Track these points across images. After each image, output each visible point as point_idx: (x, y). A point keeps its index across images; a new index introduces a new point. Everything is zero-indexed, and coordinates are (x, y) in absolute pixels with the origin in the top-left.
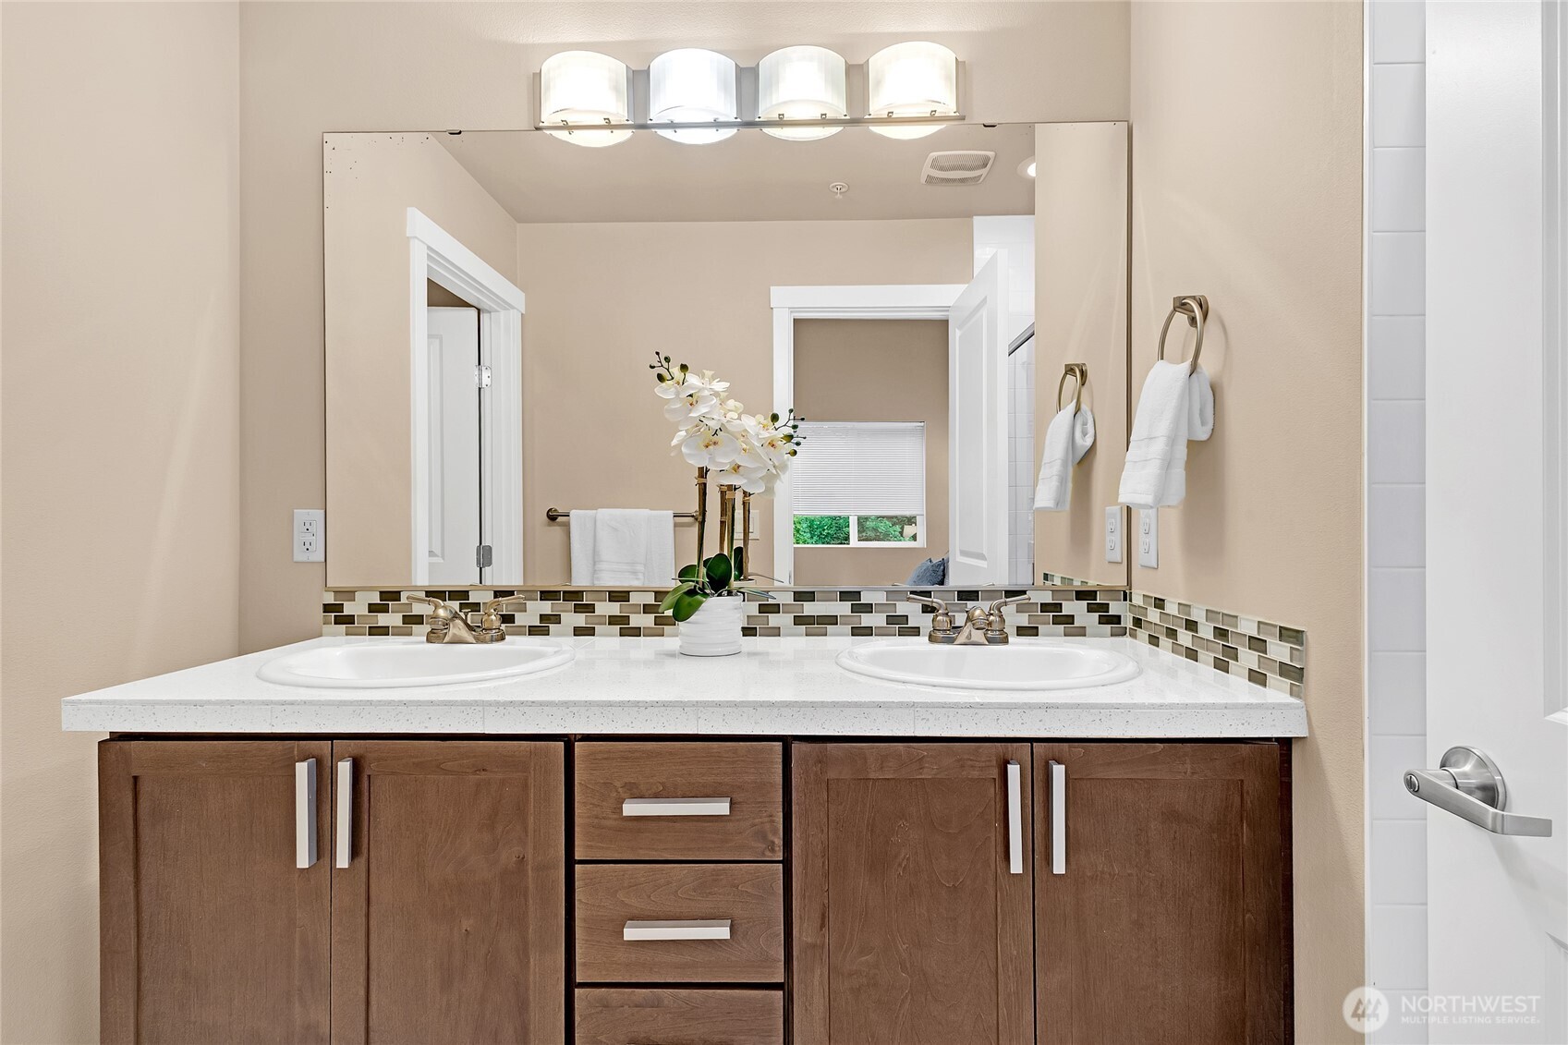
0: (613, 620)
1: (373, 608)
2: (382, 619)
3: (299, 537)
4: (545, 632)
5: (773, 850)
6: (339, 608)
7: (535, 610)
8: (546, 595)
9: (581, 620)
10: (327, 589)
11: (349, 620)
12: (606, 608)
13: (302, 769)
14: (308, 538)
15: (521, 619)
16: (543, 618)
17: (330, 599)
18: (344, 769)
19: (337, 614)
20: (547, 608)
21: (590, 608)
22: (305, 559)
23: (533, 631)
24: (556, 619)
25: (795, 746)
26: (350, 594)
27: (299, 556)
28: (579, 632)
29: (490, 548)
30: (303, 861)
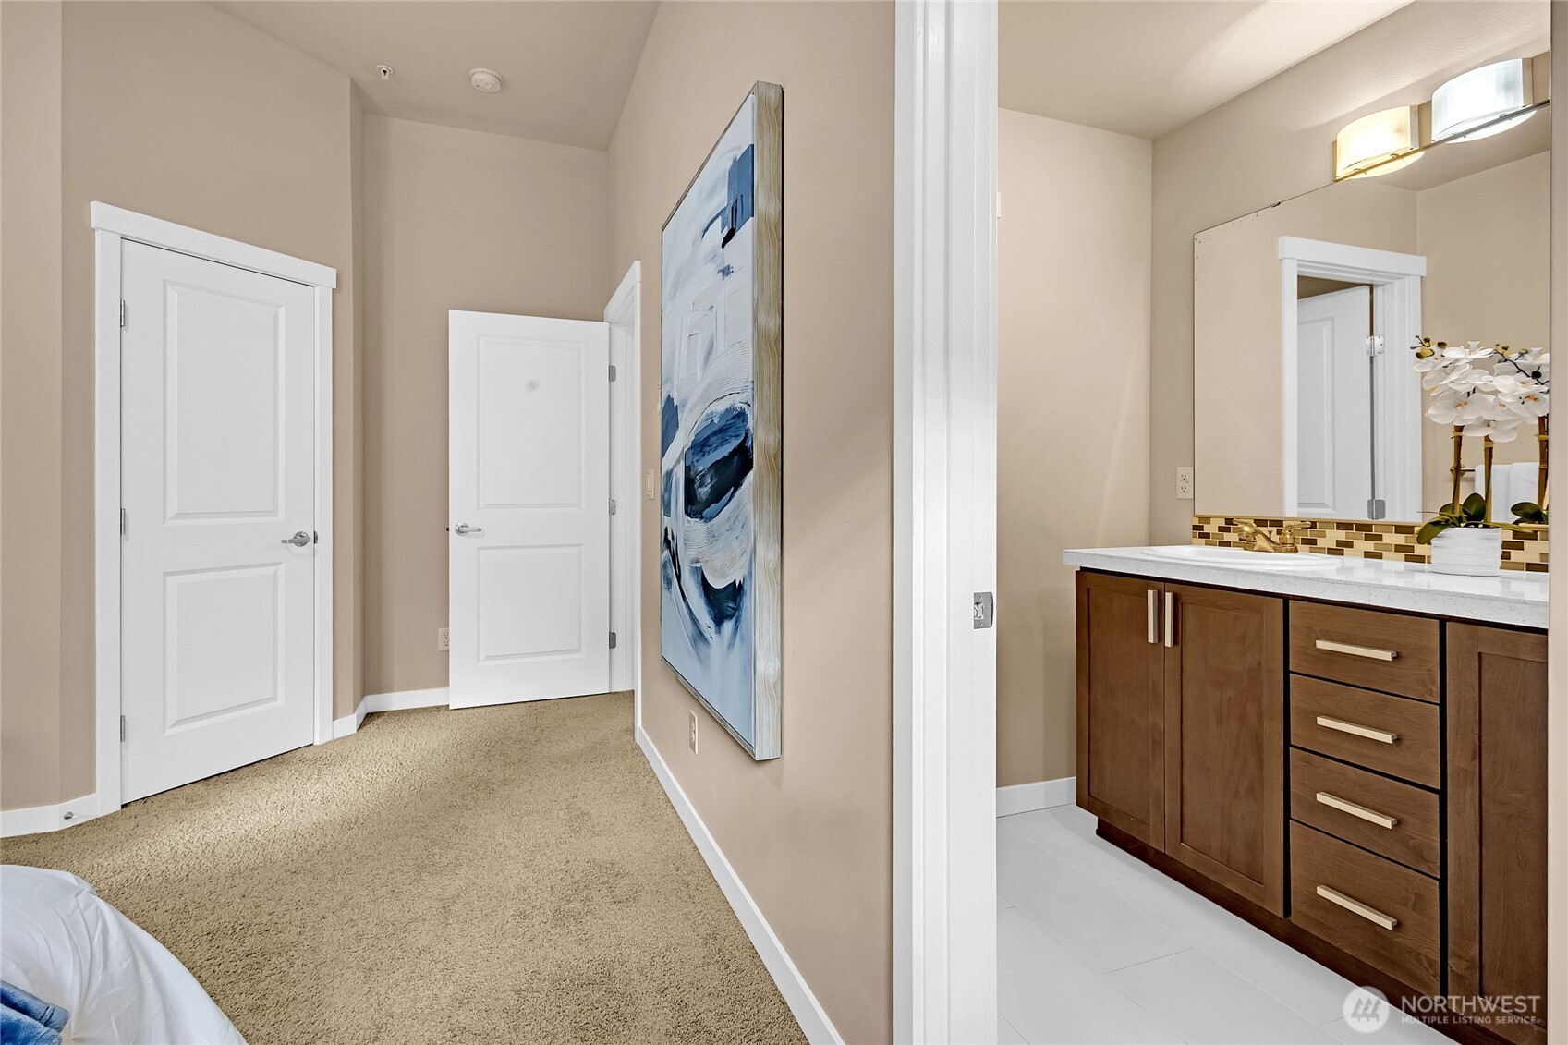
0: (1399, 548)
1: (1221, 529)
2: (1227, 537)
3: (1180, 484)
4: (1341, 553)
5: (1431, 695)
6: (1200, 528)
7: (1332, 537)
8: (1342, 526)
9: (1370, 546)
10: (1195, 516)
11: (1207, 536)
12: (1392, 539)
13: (1150, 593)
14: (1184, 484)
15: (1321, 543)
16: (1339, 543)
17: (1196, 522)
18: (1169, 597)
19: (1200, 532)
20: (1342, 535)
21: (1379, 538)
22: (1182, 497)
23: (1331, 551)
24: (1349, 544)
25: (1448, 624)
26: (1206, 519)
27: (1180, 495)
28: (1368, 555)
29: (1383, 502)
30: (1151, 640)
